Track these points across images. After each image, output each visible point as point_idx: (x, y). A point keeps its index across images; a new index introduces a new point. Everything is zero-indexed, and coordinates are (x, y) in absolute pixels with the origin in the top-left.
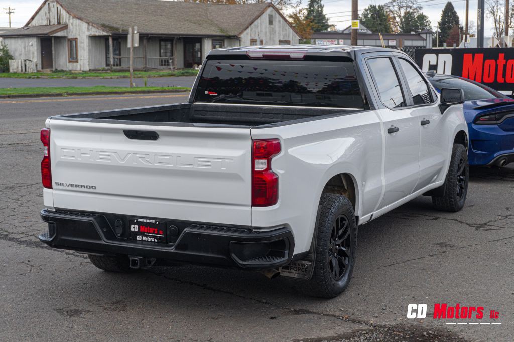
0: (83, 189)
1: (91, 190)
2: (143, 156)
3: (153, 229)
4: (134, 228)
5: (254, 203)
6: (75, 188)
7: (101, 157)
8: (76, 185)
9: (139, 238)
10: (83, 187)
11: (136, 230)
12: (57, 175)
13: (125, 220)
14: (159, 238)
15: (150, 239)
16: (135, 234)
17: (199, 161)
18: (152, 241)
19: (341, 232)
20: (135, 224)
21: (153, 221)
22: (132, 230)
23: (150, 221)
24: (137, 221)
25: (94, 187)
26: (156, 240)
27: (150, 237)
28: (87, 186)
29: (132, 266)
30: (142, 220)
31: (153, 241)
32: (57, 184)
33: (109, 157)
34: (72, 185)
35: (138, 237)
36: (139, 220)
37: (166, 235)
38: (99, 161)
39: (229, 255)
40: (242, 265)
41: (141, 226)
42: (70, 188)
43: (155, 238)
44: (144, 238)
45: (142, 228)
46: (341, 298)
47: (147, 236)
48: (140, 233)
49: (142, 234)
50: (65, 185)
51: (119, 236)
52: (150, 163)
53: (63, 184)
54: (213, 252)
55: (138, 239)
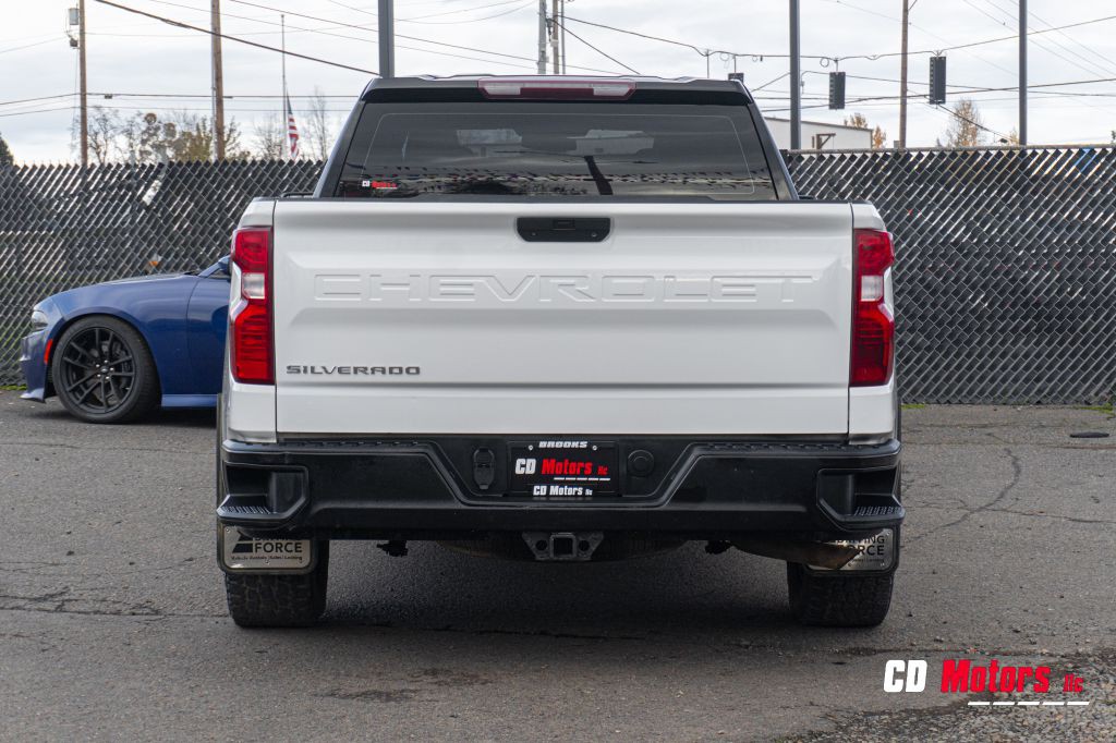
0: (378, 377)
1: (405, 378)
2: (572, 281)
3: (581, 464)
4: (526, 466)
6: (352, 378)
7: (443, 289)
8: (356, 370)
9: (540, 490)
10: (378, 374)
11: (531, 470)
13: (499, 449)
14: (595, 487)
15: (571, 491)
16: (530, 480)
17: (725, 285)
18: (576, 495)
20: (527, 455)
21: (584, 445)
22: (519, 471)
23: (575, 445)
24: (536, 448)
25: (414, 371)
26: (589, 492)
27: (571, 484)
29: (556, 554)
30: (551, 444)
31: (580, 493)
32: (293, 370)
33: (471, 290)
34: (342, 370)
35: (536, 487)
36: (542, 444)
37: (616, 476)
38: (437, 302)
39: (813, 505)
40: (840, 523)
41: (545, 461)
42: (337, 377)
43: (585, 485)
44: (555, 490)
45: (549, 465)
47: (561, 484)
48: (542, 477)
49: (549, 482)
50: (318, 369)
51: (480, 491)
53: (313, 368)
54: (772, 500)
55: (535, 493)
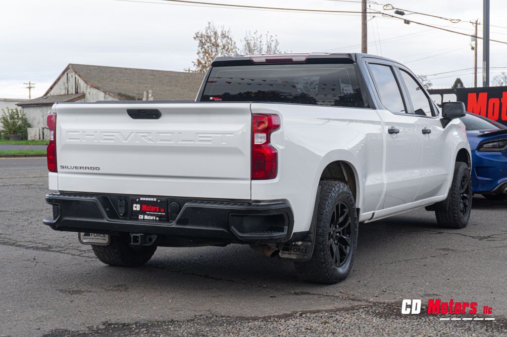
0: (87, 171)
1: (95, 171)
2: (146, 134)
3: (155, 207)
4: (137, 207)
5: (254, 177)
6: (79, 171)
7: (105, 137)
8: (80, 168)
9: (141, 217)
10: (87, 169)
11: (138, 209)
12: (62, 158)
13: (127, 200)
14: (160, 217)
15: (151, 218)
16: (138, 213)
17: (200, 137)
18: (153, 220)
19: (341, 219)
20: (137, 203)
21: (155, 200)
22: (134, 209)
23: (152, 199)
24: (139, 200)
25: (98, 169)
26: (157, 219)
27: (152, 215)
28: (91, 168)
29: (133, 242)
30: (144, 199)
31: (155, 219)
32: (62, 167)
33: (113, 137)
34: (76, 168)
35: (140, 216)
36: (141, 199)
37: (167, 213)
38: (103, 142)
39: (228, 228)
40: (241, 237)
41: (143, 205)
42: (75, 170)
43: (157, 216)
44: (146, 217)
45: (144, 207)
46: (342, 284)
47: (148, 215)
48: (142, 212)
49: (144, 213)
50: (69, 167)
51: (121, 216)
52: (153, 141)
53: (67, 167)
54: (213, 225)
55: (140, 218)
